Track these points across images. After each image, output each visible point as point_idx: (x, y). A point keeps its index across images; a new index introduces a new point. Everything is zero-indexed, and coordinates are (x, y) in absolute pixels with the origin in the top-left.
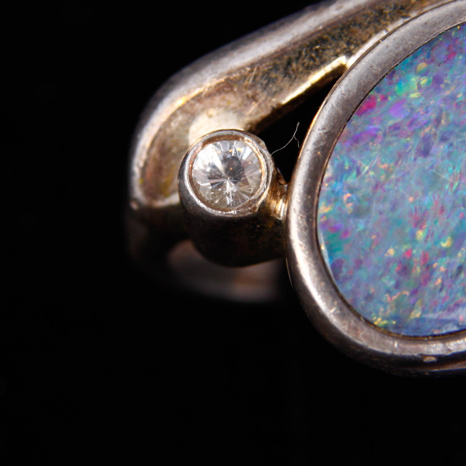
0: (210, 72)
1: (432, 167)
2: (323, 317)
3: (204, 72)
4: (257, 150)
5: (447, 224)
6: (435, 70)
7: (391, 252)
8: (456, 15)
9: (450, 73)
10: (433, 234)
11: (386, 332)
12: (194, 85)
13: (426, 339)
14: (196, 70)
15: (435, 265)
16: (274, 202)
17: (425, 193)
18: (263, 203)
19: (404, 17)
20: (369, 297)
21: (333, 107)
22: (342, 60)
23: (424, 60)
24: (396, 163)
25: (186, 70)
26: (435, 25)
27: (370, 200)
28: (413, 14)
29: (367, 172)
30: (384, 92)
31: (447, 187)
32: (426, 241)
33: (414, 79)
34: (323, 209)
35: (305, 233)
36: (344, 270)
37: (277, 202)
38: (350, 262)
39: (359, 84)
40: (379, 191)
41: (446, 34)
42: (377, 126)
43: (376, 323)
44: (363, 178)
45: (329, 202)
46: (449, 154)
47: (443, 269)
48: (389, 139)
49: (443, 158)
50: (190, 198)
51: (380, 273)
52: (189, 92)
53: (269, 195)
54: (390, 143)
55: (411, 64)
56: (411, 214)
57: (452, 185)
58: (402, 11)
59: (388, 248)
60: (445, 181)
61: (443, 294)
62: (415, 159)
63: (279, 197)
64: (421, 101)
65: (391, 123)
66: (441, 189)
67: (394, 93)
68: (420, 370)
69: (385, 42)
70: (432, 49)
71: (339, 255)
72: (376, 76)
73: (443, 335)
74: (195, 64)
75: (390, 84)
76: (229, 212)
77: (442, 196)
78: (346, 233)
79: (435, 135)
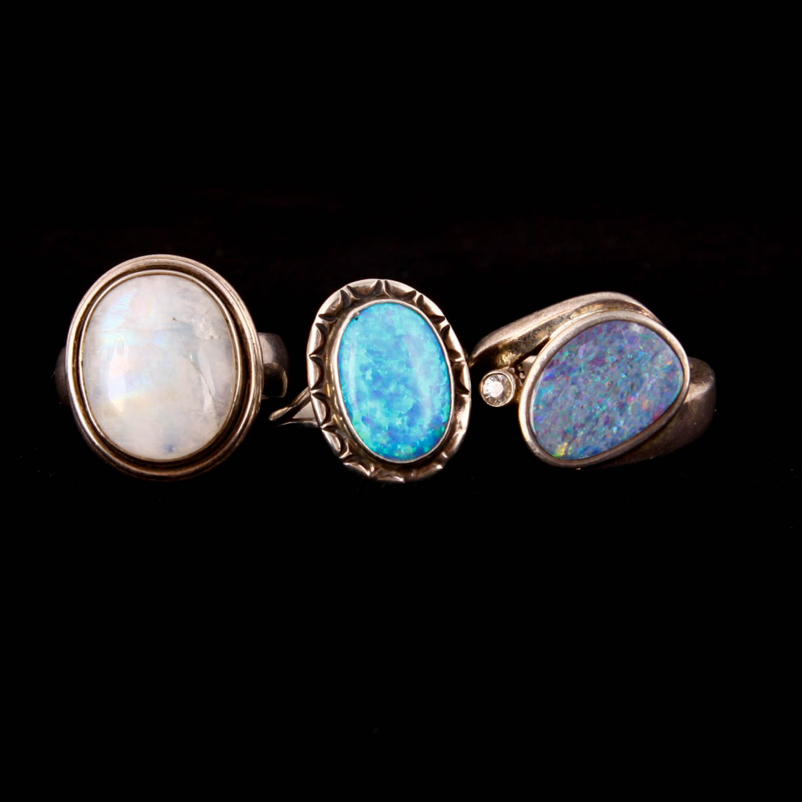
5: (584, 413)
13: (575, 461)
17: (575, 401)
22: (546, 337)
24: (562, 389)
27: (551, 405)
29: (550, 393)
31: (584, 397)
40: (555, 400)
44: (548, 395)
48: (559, 378)
49: (582, 385)
51: (555, 435)
54: (559, 380)
56: (568, 410)
73: (583, 459)
79: (579, 376)
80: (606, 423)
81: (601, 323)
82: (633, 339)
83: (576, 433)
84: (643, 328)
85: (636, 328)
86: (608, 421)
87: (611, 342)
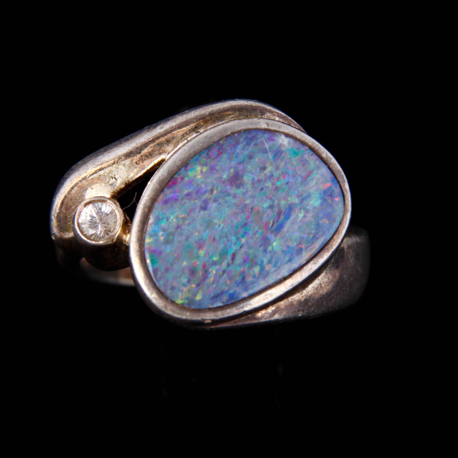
0: (92, 164)
1: (209, 216)
2: (148, 299)
3: (88, 164)
4: (114, 208)
5: (217, 248)
6: (211, 162)
7: (185, 263)
8: (223, 132)
9: (220, 164)
10: (209, 253)
11: (182, 307)
12: (83, 172)
13: (205, 310)
14: (85, 163)
15: (210, 270)
16: (124, 236)
17: (205, 231)
18: (118, 237)
19: (196, 132)
20: (173, 288)
21: (154, 184)
22: (163, 157)
23: (205, 157)
24: (188, 214)
25: (80, 163)
26: (211, 137)
27: (173, 235)
28: (202, 131)
29: (172, 220)
30: (182, 176)
31: (217, 226)
32: (205, 256)
33: (199, 168)
34: (148, 240)
35: (138, 254)
36: (159, 274)
37: (127, 236)
38: (162, 269)
39: (169, 171)
40: (179, 230)
41: (218, 142)
42: (178, 194)
43: (177, 302)
44: (170, 223)
45: (151, 236)
46: (218, 209)
47: (214, 272)
48: (184, 201)
49: (214, 211)
50: (78, 235)
51: (179, 275)
52: (80, 175)
53: (121, 232)
54: (185, 203)
55: (197, 159)
56: (196, 242)
57: (220, 226)
58: (196, 129)
59: (184, 261)
60: (216, 224)
61: (214, 286)
62: (199, 212)
63: (127, 233)
64: (202, 180)
65: (186, 192)
66: (214, 228)
67: (187, 176)
68: (204, 327)
69: (184, 148)
70: (209, 151)
71: (156, 265)
72: (177, 166)
73: (215, 308)
74: (84, 159)
75: (186, 170)
76: (99, 242)
77: (214, 232)
78: (160, 253)
79: (210, 198)
80: (245, 261)
81: (239, 132)
82: (278, 153)
83: (206, 273)
84: (291, 141)
85: (284, 141)
86: (248, 258)
87: (251, 157)
